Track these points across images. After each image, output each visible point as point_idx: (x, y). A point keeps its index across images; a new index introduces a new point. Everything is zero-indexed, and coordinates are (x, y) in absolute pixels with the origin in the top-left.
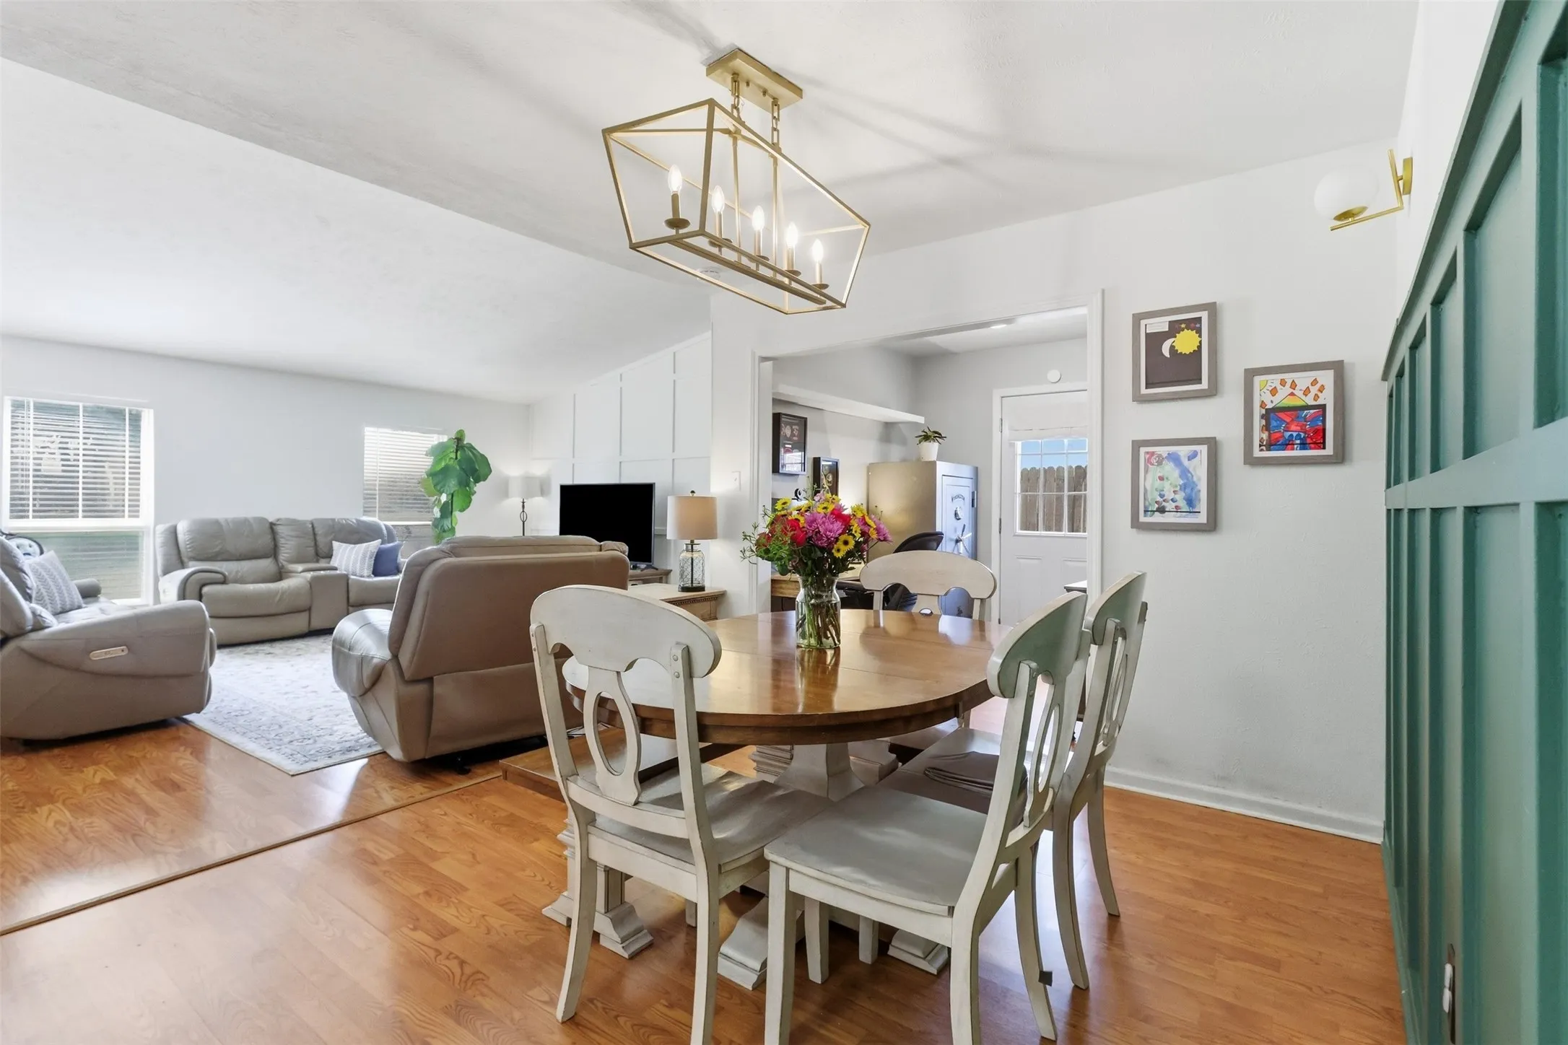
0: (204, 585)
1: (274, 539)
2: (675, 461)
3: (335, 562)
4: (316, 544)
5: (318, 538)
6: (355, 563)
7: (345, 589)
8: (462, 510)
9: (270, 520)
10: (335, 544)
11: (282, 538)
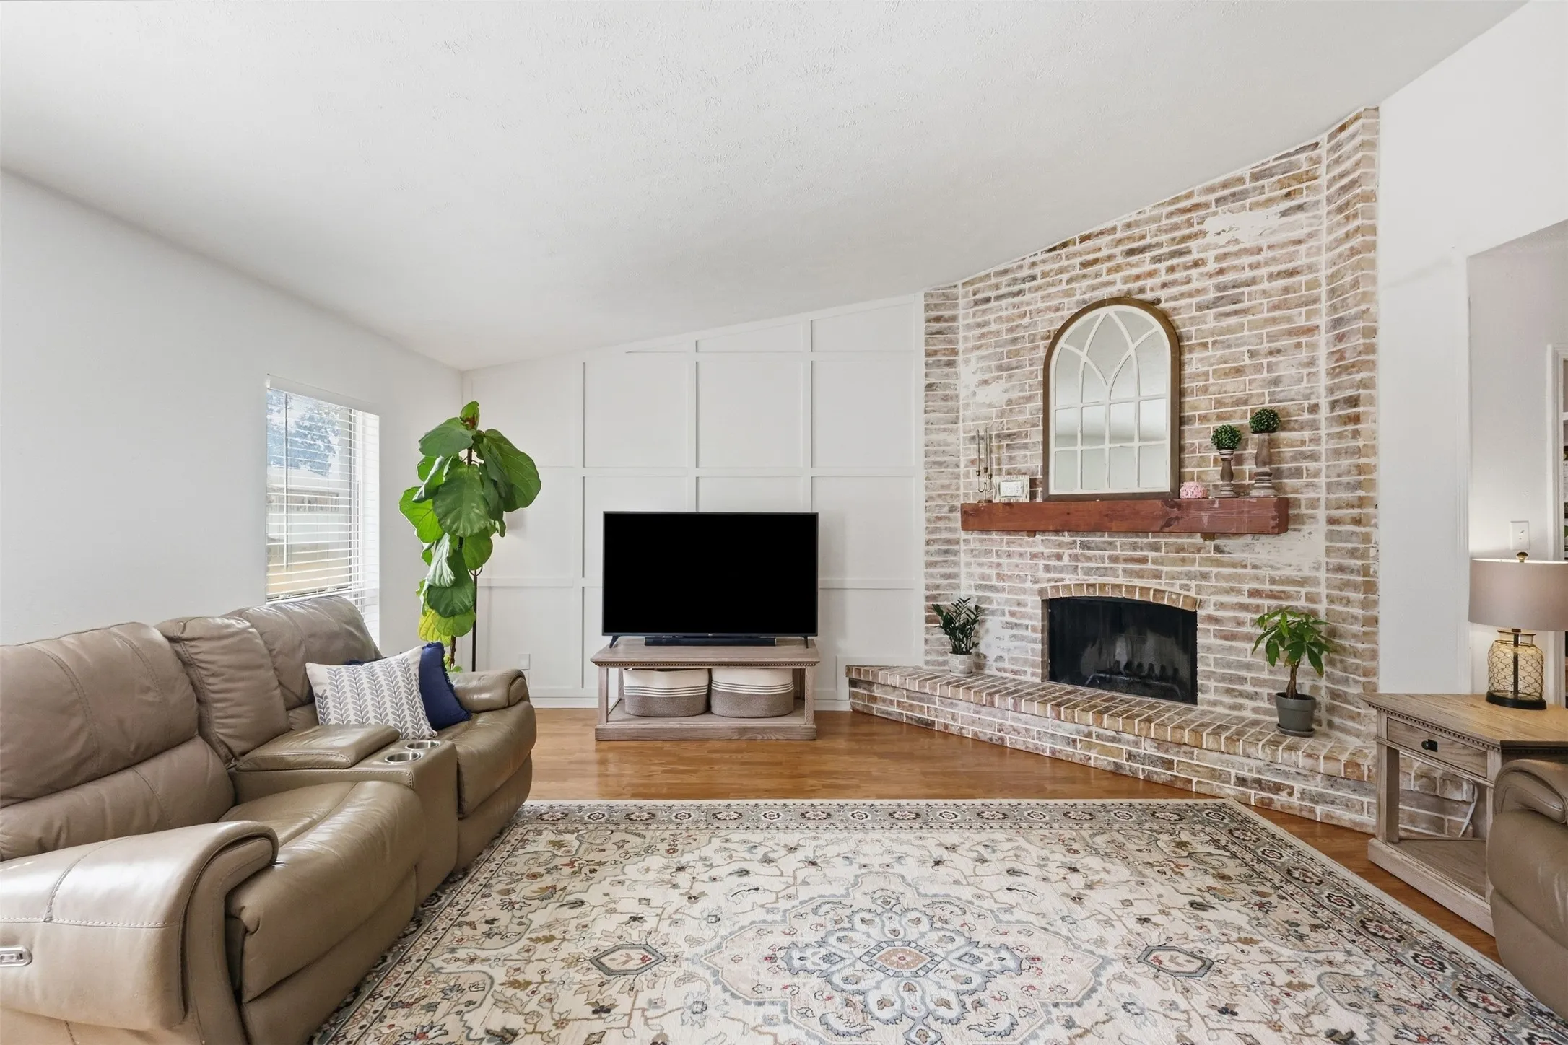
2: (815, 479)
10: (313, 671)
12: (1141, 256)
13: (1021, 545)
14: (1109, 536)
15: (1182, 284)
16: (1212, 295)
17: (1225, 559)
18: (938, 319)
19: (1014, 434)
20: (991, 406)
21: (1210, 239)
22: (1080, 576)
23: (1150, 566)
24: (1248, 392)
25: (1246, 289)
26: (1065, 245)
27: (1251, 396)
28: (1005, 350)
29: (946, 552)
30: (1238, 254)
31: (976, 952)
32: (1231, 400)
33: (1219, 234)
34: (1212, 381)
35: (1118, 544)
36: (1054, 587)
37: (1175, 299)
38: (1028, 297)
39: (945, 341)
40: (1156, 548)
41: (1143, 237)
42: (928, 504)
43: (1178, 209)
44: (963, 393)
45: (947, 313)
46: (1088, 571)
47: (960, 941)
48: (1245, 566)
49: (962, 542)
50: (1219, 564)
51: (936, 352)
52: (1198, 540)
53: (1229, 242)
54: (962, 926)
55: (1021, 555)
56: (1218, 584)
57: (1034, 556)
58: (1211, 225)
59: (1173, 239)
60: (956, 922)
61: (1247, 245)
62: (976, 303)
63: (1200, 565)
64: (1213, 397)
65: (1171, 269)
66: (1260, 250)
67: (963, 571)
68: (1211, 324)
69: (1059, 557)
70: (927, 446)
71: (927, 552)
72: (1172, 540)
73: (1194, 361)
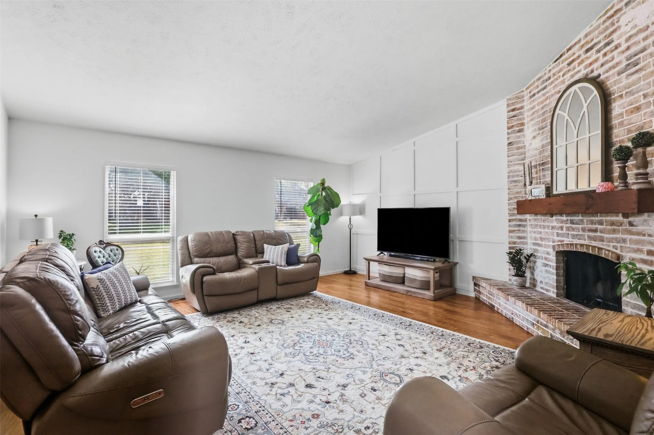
0: (204, 275)
1: (236, 244)
2: (458, 192)
3: (266, 257)
4: (256, 246)
5: (257, 242)
6: (277, 258)
7: (275, 274)
8: (325, 224)
9: (233, 232)
10: (266, 246)
11: (240, 243)
12: (592, 51)
13: (548, 222)
14: (582, 216)
15: (611, 61)
16: (625, 63)
17: (635, 230)
18: (513, 110)
19: (544, 163)
20: (536, 149)
21: (623, 29)
22: (570, 239)
23: (598, 234)
24: (644, 121)
25: (641, 55)
26: (561, 56)
27: (645, 123)
28: (541, 119)
29: (519, 225)
30: (636, 34)
32: (634, 128)
33: (627, 25)
34: (625, 118)
35: (585, 221)
36: (558, 245)
37: (607, 71)
38: (549, 88)
39: (517, 120)
40: (601, 223)
41: (592, 40)
42: (509, 202)
43: (607, 18)
44: (527, 144)
45: (518, 106)
46: (574, 236)
48: (644, 235)
49: (528, 220)
50: (631, 233)
51: (513, 126)
52: (620, 218)
53: (632, 28)
55: (548, 227)
56: (631, 246)
57: (553, 228)
58: (624, 20)
59: (605, 36)
61: (641, 27)
62: (531, 97)
63: (622, 234)
64: (625, 128)
65: (605, 55)
66: (648, 27)
67: (529, 235)
68: (625, 82)
69: (562, 228)
70: (508, 173)
71: (509, 225)
72: (609, 218)
73: (617, 108)
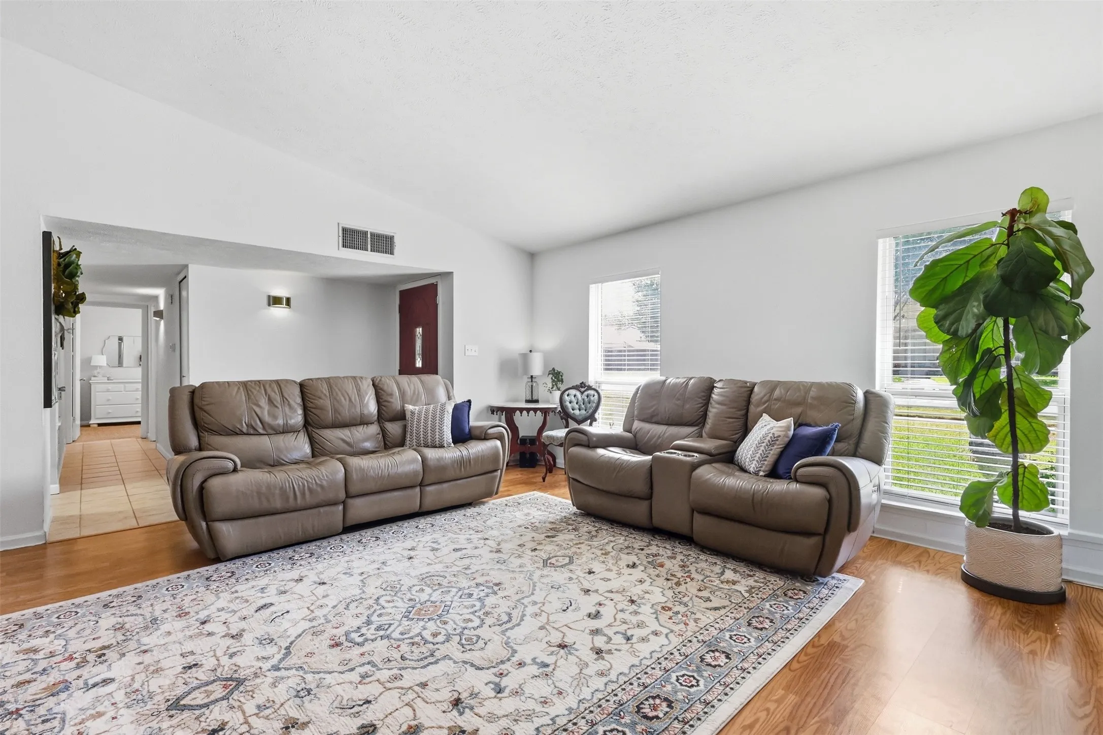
1: (707, 405)
4: (746, 416)
31: (382, 633)
47: (396, 635)
54: (399, 646)
60: (405, 648)
